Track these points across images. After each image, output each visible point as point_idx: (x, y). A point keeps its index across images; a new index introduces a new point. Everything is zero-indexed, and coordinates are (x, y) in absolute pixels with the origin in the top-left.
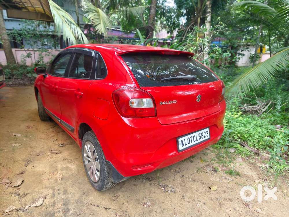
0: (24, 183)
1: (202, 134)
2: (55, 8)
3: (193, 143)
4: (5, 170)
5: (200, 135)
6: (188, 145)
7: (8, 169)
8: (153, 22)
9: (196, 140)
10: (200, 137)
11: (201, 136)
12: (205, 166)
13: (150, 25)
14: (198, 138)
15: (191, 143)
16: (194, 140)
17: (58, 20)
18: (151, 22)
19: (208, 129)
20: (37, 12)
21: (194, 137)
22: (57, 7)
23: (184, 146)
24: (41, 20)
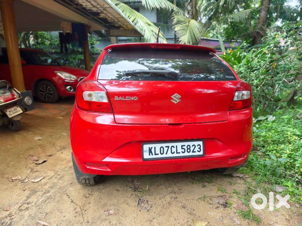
0: (44, 163)
1: (189, 147)
2: (147, 24)
3: (169, 155)
4: (41, 150)
5: (185, 147)
6: (160, 156)
7: (44, 150)
8: (263, 26)
9: (176, 152)
10: (183, 150)
11: (186, 149)
12: (217, 197)
13: (258, 31)
14: (180, 150)
15: (166, 154)
16: (173, 152)
17: (147, 35)
18: (260, 27)
19: (201, 143)
20: (131, 29)
21: (173, 148)
22: (149, 23)
23: (152, 155)
24: (135, 36)
